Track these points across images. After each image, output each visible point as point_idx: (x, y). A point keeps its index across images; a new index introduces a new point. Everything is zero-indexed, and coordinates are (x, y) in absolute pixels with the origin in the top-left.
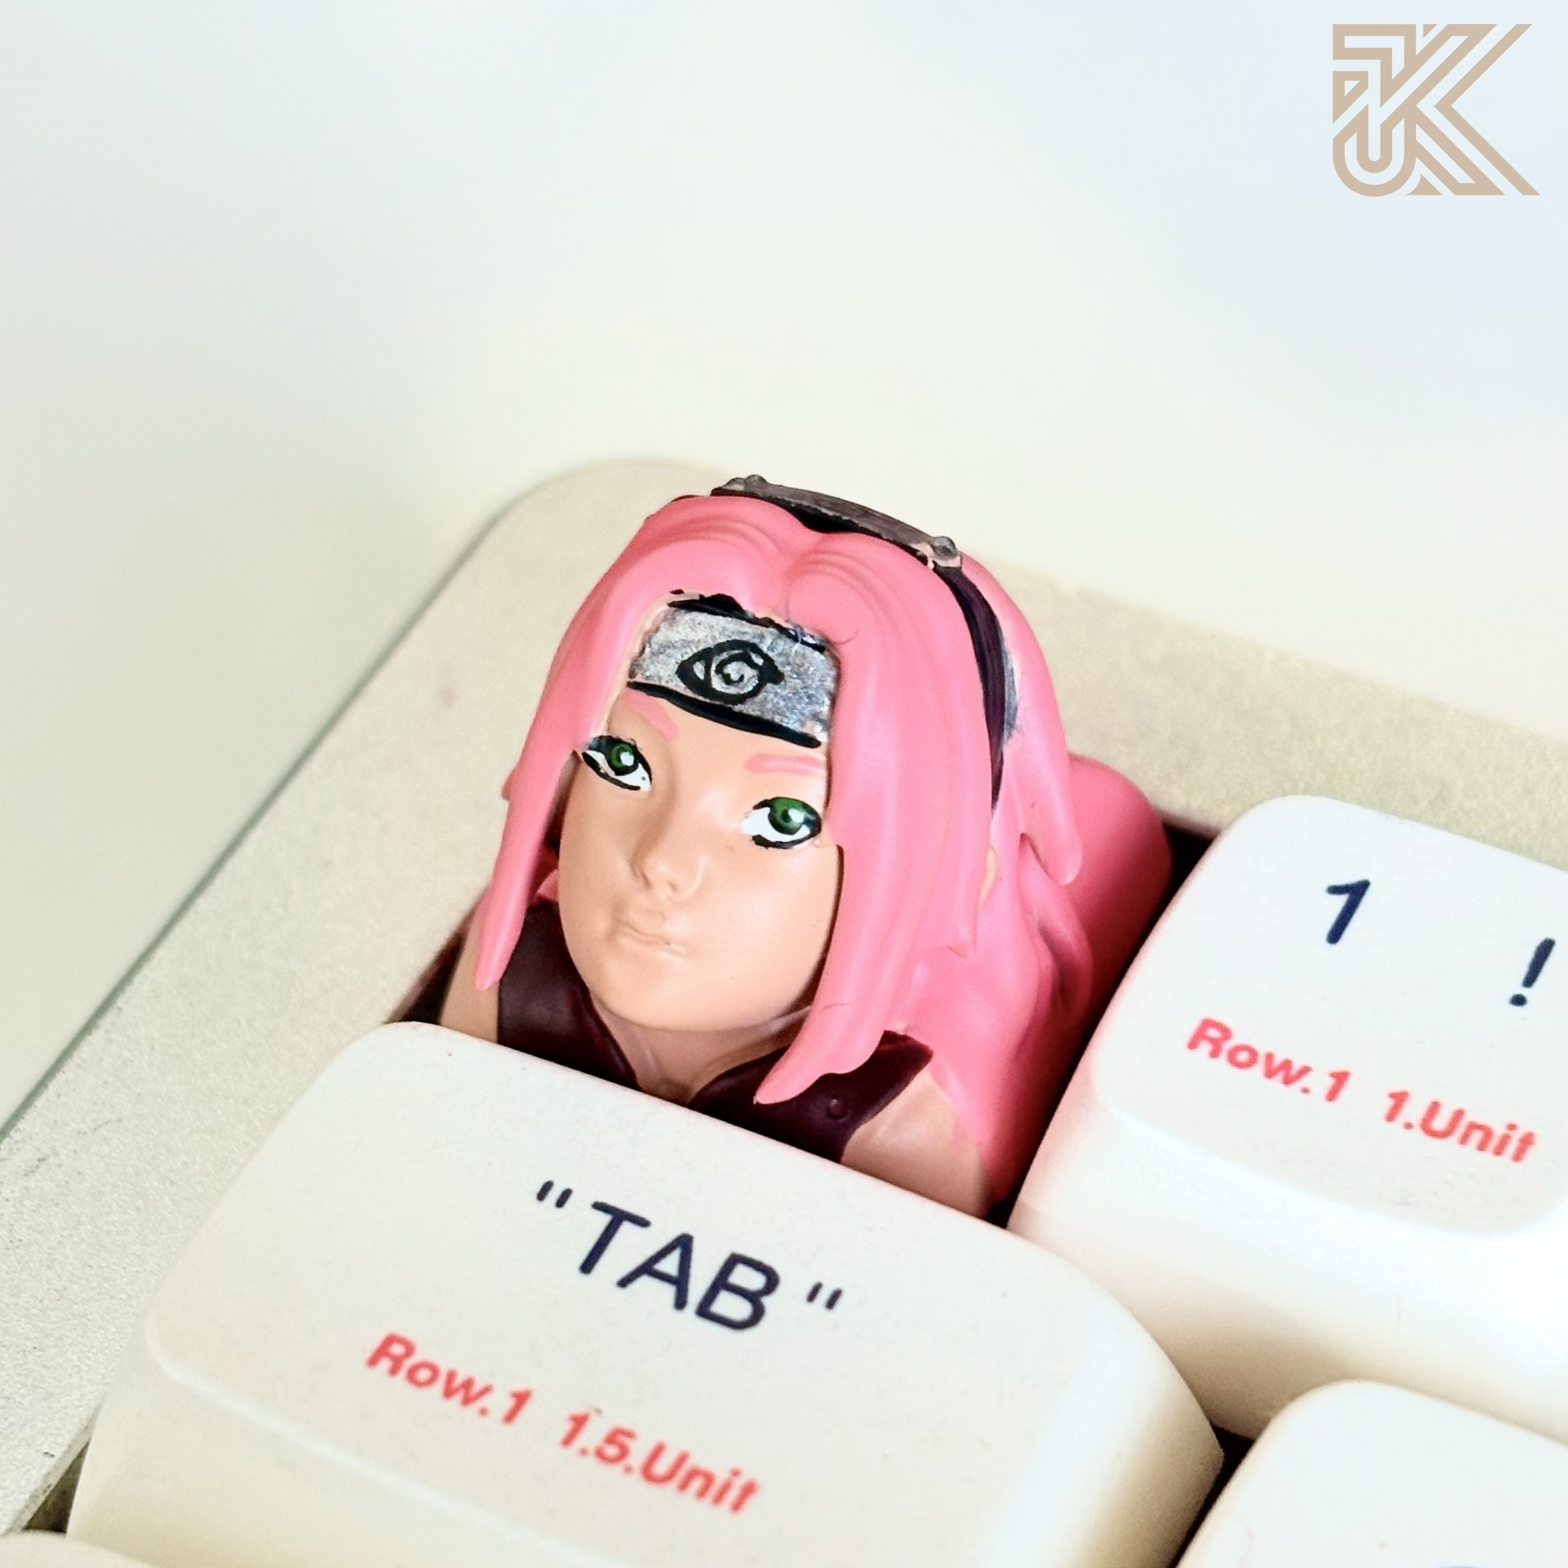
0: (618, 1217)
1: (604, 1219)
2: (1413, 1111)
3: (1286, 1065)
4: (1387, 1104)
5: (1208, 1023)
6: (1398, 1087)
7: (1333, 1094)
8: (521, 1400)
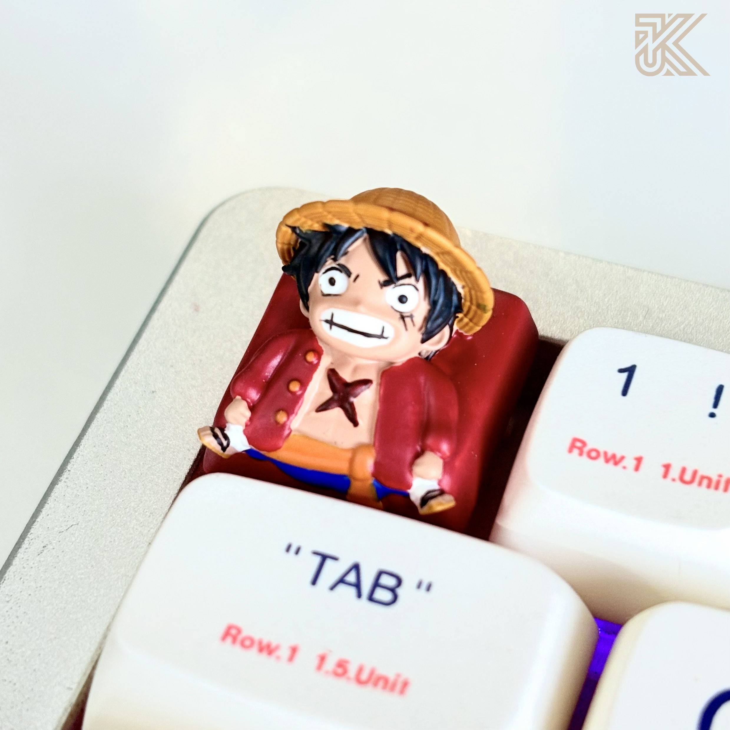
0: (324, 558)
1: (318, 559)
2: (675, 473)
3: (614, 456)
4: (662, 470)
5: (575, 440)
6: (666, 462)
7: (637, 468)
8: (294, 650)
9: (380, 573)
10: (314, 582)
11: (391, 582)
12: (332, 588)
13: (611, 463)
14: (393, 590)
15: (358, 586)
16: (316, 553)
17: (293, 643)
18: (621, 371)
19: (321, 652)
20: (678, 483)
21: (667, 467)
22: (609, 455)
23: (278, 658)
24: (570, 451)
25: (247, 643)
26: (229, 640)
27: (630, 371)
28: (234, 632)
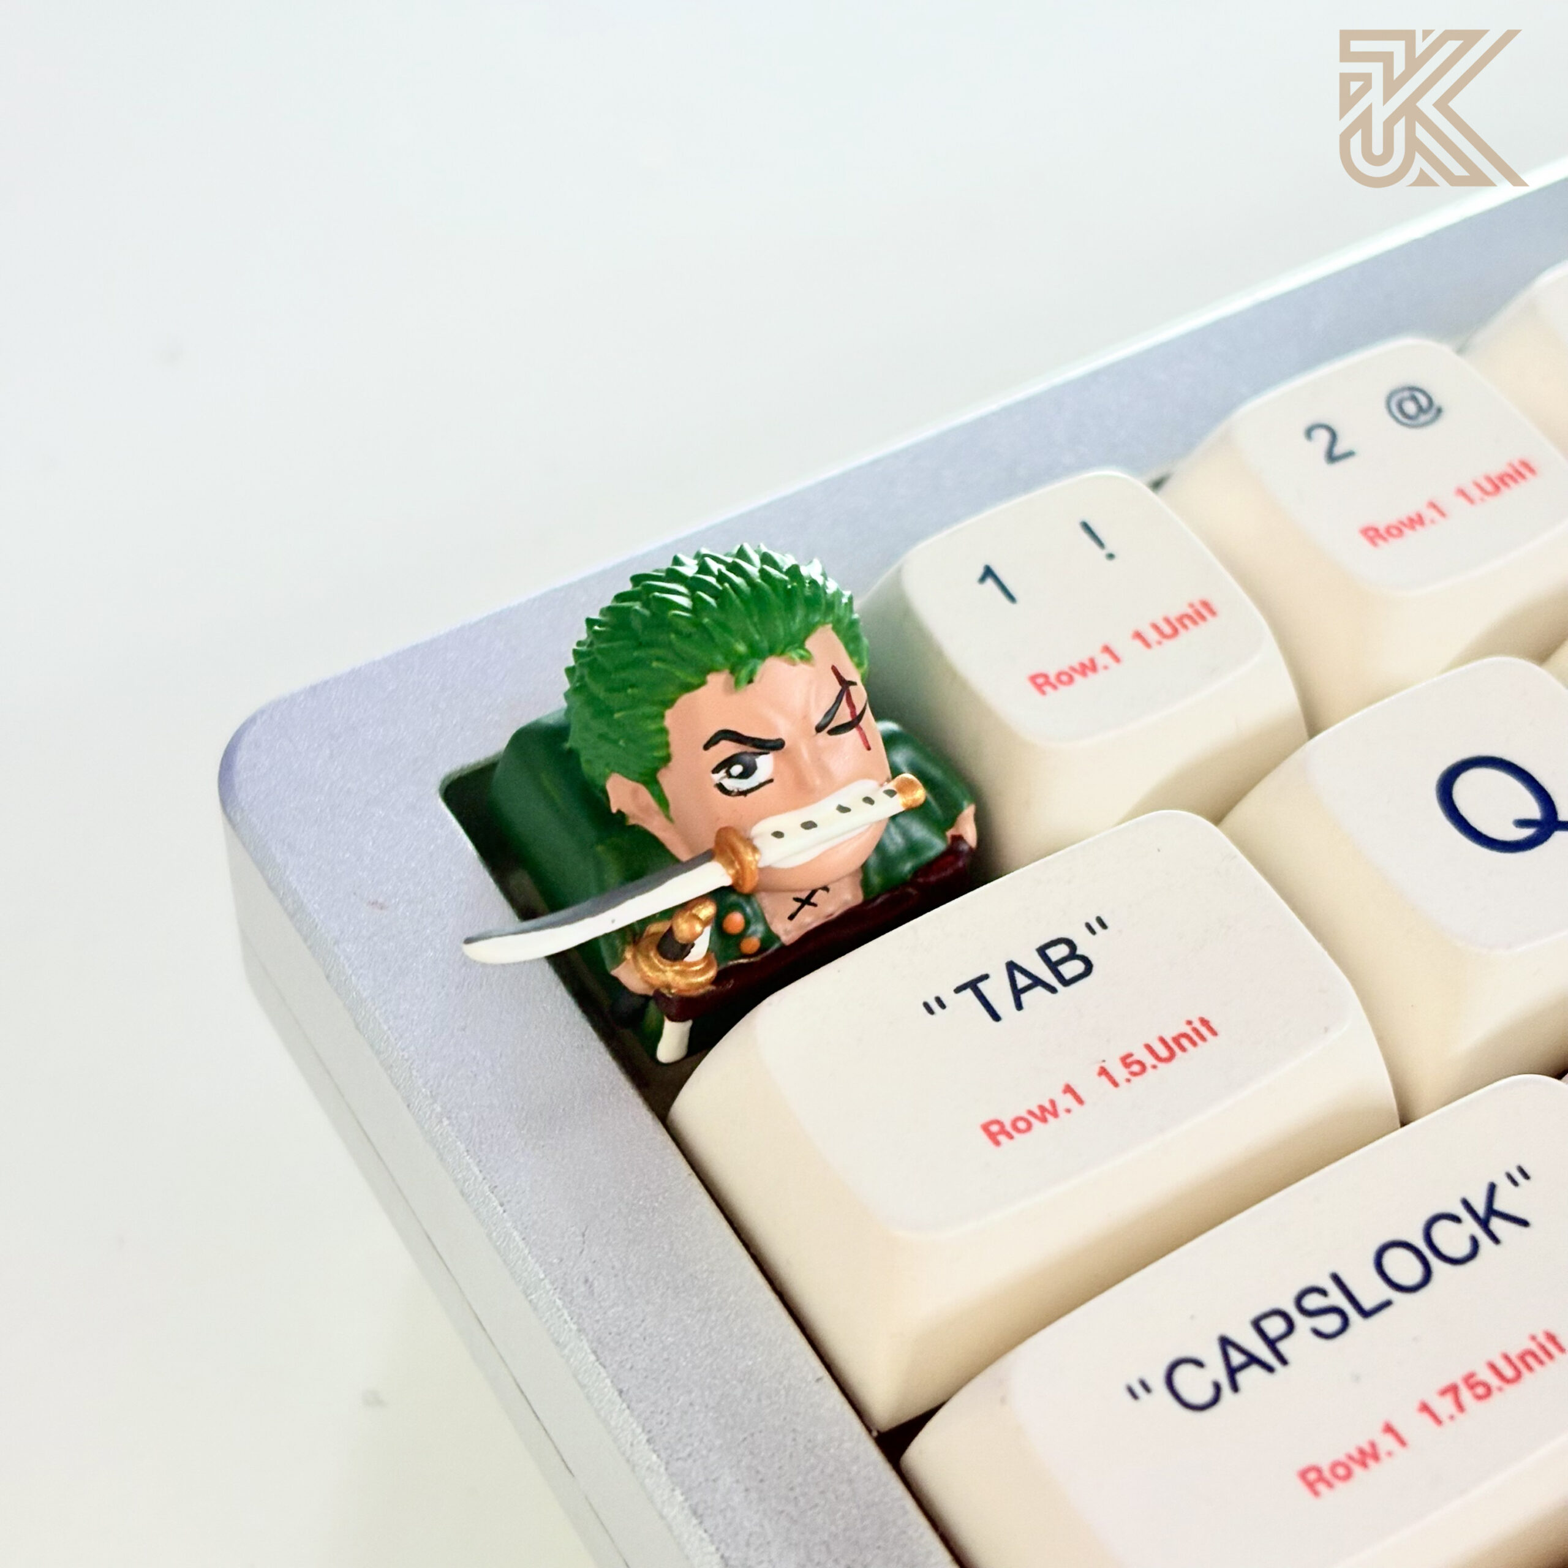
0: (973, 985)
1: (969, 992)
2: (1152, 636)
3: (1083, 666)
4: (1138, 643)
5: (1033, 679)
6: (1130, 632)
7: (1117, 659)
8: (1069, 1089)
9: (1042, 951)
10: (996, 1017)
11: (1062, 951)
12: (1019, 1006)
13: (1090, 674)
14: (1073, 955)
15: (1037, 982)
16: (958, 990)
17: (1061, 1087)
18: (982, 579)
19: (1097, 1069)
20: (1168, 644)
21: (1138, 635)
22: (1077, 667)
23: (1068, 1111)
24: (1043, 693)
25: (1022, 1125)
26: (1002, 1138)
27: (989, 573)
28: (995, 1128)
